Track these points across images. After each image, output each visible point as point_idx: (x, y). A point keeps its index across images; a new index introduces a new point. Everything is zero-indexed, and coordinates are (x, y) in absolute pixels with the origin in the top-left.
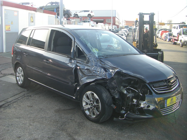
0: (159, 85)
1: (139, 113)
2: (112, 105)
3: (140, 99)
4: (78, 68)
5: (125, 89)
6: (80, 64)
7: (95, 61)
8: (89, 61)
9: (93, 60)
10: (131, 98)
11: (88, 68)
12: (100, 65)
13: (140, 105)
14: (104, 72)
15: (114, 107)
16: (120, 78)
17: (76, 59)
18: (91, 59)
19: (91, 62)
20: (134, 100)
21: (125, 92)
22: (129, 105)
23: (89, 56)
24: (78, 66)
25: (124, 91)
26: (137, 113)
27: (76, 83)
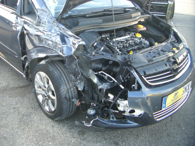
0: (156, 70)
1: (115, 119)
2: (74, 100)
3: (119, 95)
4: (25, 32)
5: (96, 75)
6: (28, 26)
7: (49, 22)
8: (40, 22)
9: (46, 21)
10: (104, 90)
11: (39, 33)
12: (57, 29)
13: (119, 106)
14: (61, 44)
15: (77, 103)
16: (87, 57)
17: (23, 17)
18: (44, 18)
19: (43, 23)
20: (110, 95)
21: (95, 80)
22: (101, 101)
23: (40, 14)
24: (26, 30)
25: (94, 78)
26: (111, 119)
27: (25, 56)
